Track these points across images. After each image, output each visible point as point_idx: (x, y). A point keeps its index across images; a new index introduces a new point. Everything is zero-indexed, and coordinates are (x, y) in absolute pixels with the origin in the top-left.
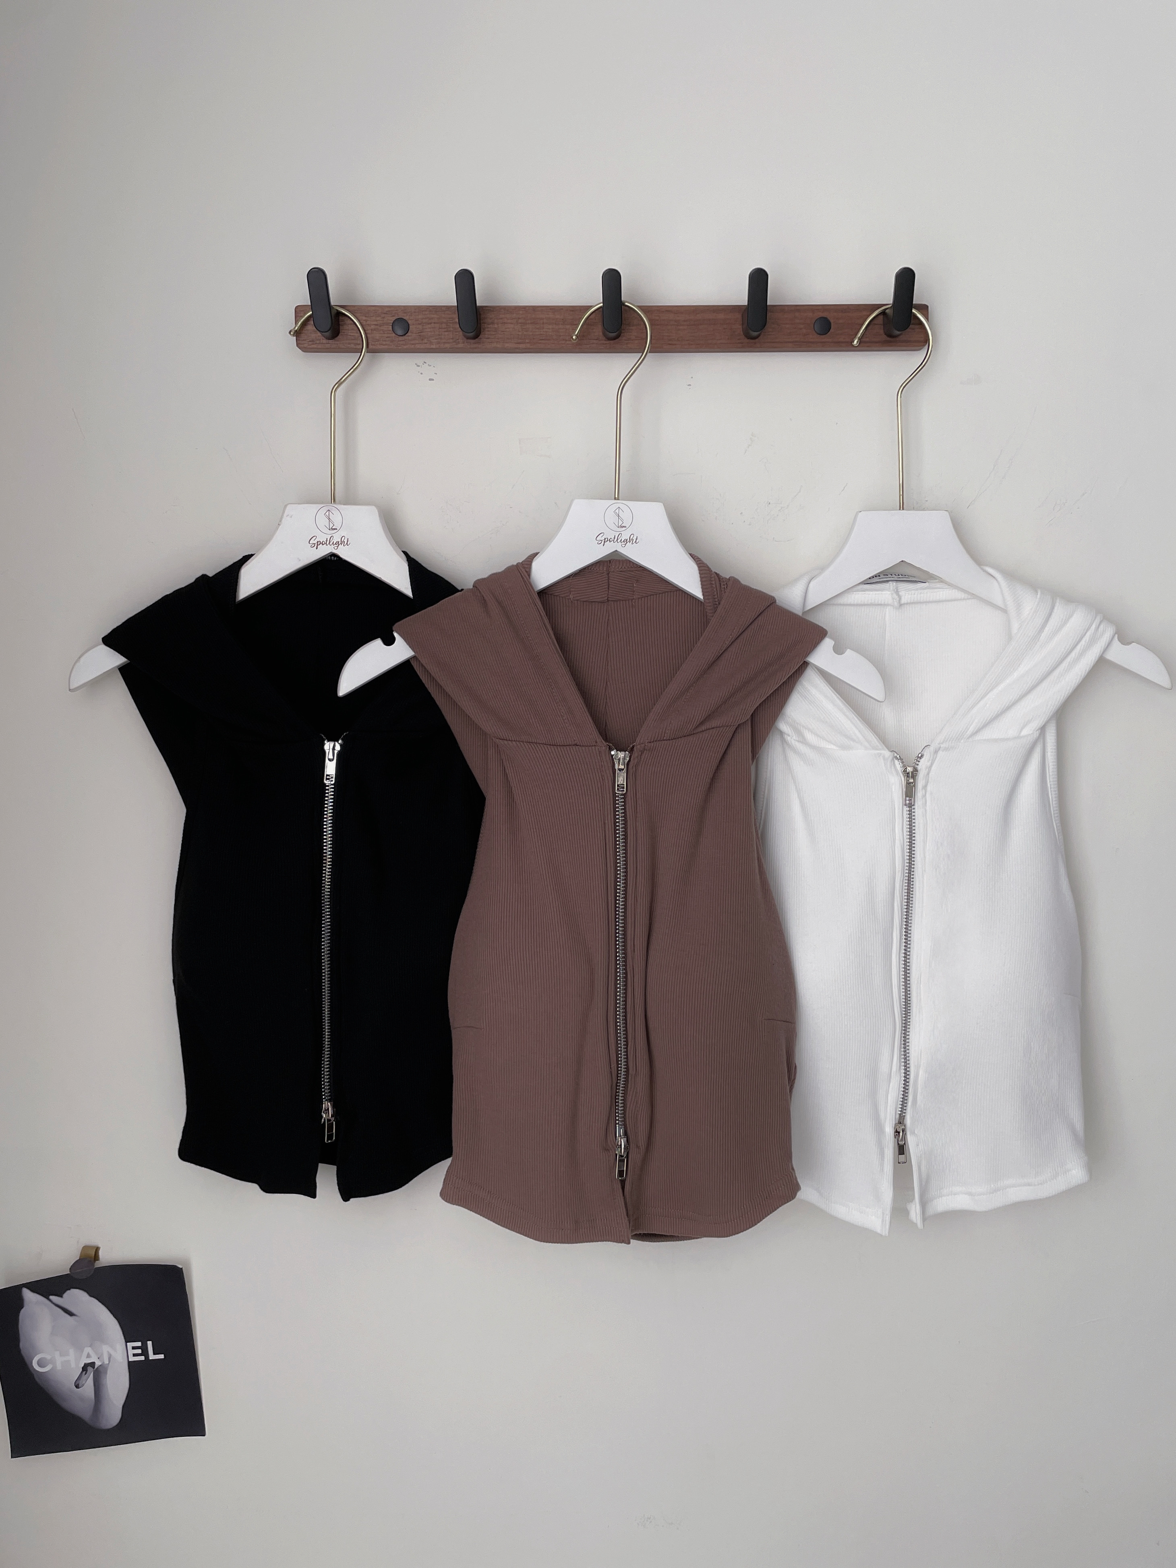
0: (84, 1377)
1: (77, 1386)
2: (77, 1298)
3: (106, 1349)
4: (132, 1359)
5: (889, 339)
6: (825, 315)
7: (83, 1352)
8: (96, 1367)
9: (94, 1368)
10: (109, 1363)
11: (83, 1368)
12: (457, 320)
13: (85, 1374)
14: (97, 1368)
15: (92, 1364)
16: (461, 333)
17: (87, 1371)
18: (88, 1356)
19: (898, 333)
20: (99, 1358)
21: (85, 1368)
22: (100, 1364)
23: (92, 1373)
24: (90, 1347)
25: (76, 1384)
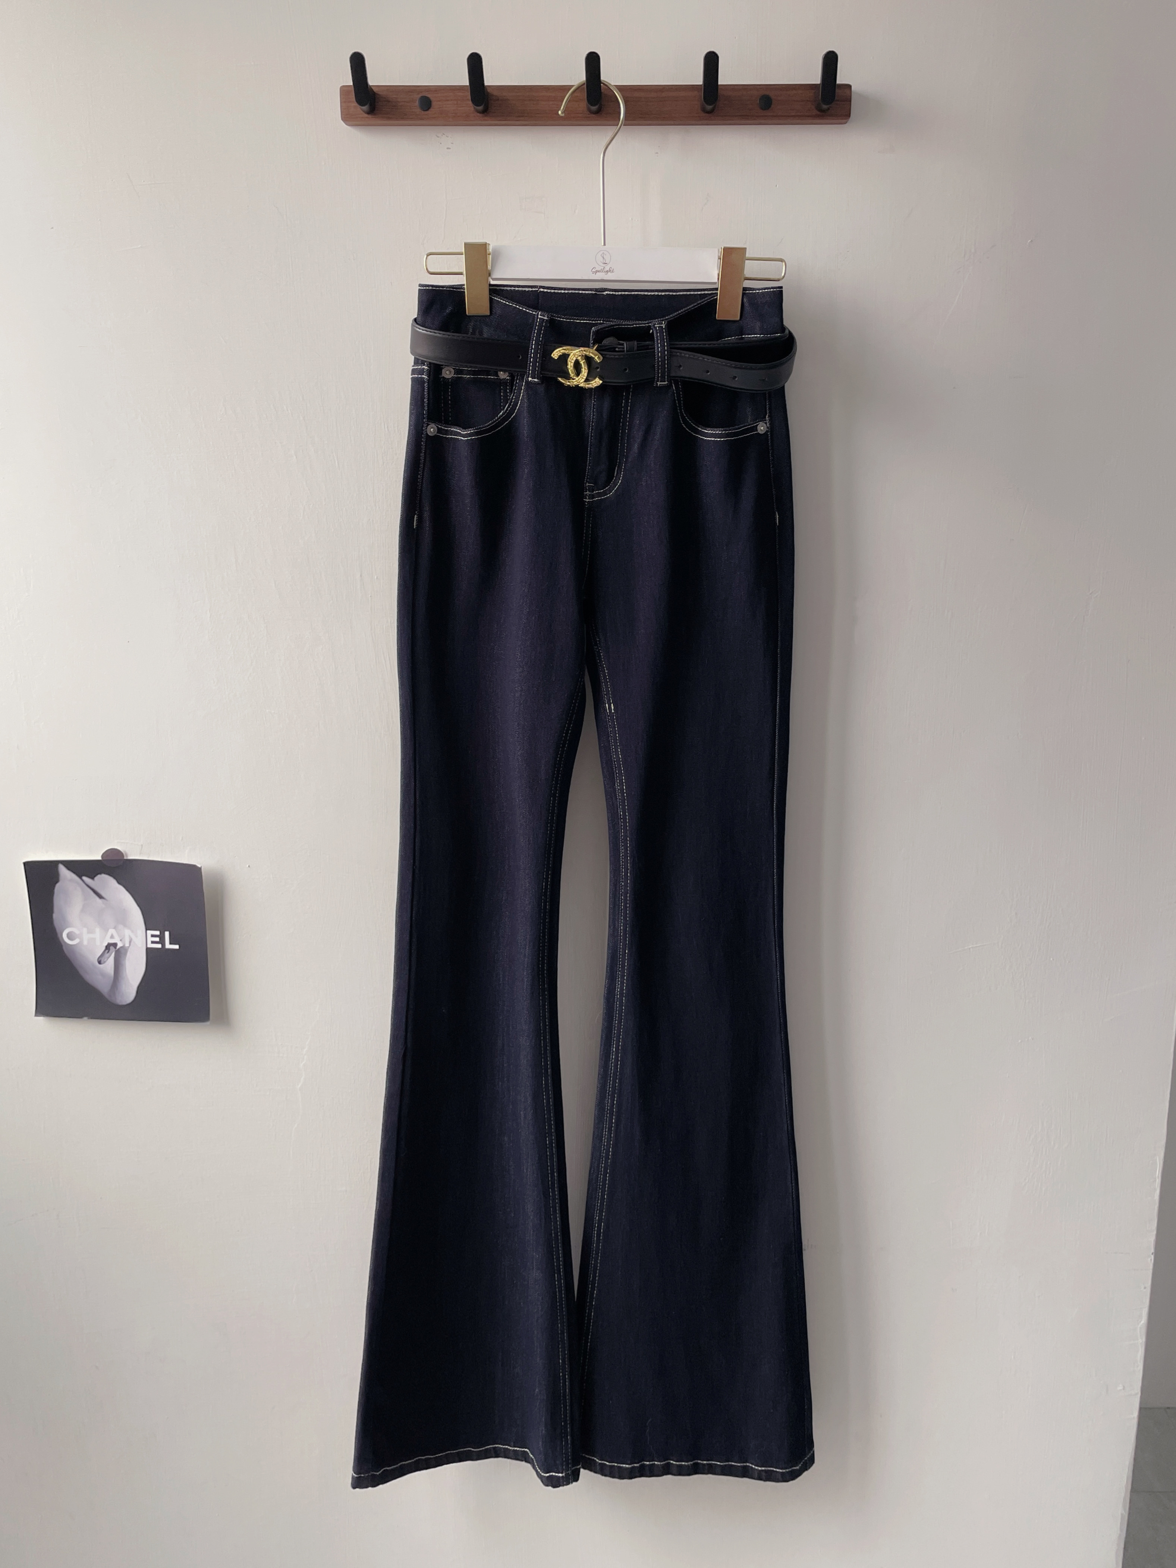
0: (107, 955)
1: (100, 963)
2: (109, 884)
3: (127, 933)
4: (148, 946)
5: (819, 113)
6: (767, 93)
7: (107, 933)
8: (118, 947)
9: (115, 948)
10: (129, 947)
11: (106, 947)
12: (470, 98)
13: (108, 952)
14: (119, 949)
15: (115, 945)
16: (472, 109)
17: (109, 950)
18: (112, 937)
19: (825, 107)
20: (121, 940)
21: (108, 947)
22: (121, 945)
23: (113, 954)
24: (115, 928)
25: (99, 960)
